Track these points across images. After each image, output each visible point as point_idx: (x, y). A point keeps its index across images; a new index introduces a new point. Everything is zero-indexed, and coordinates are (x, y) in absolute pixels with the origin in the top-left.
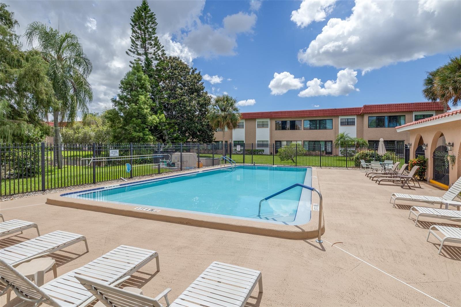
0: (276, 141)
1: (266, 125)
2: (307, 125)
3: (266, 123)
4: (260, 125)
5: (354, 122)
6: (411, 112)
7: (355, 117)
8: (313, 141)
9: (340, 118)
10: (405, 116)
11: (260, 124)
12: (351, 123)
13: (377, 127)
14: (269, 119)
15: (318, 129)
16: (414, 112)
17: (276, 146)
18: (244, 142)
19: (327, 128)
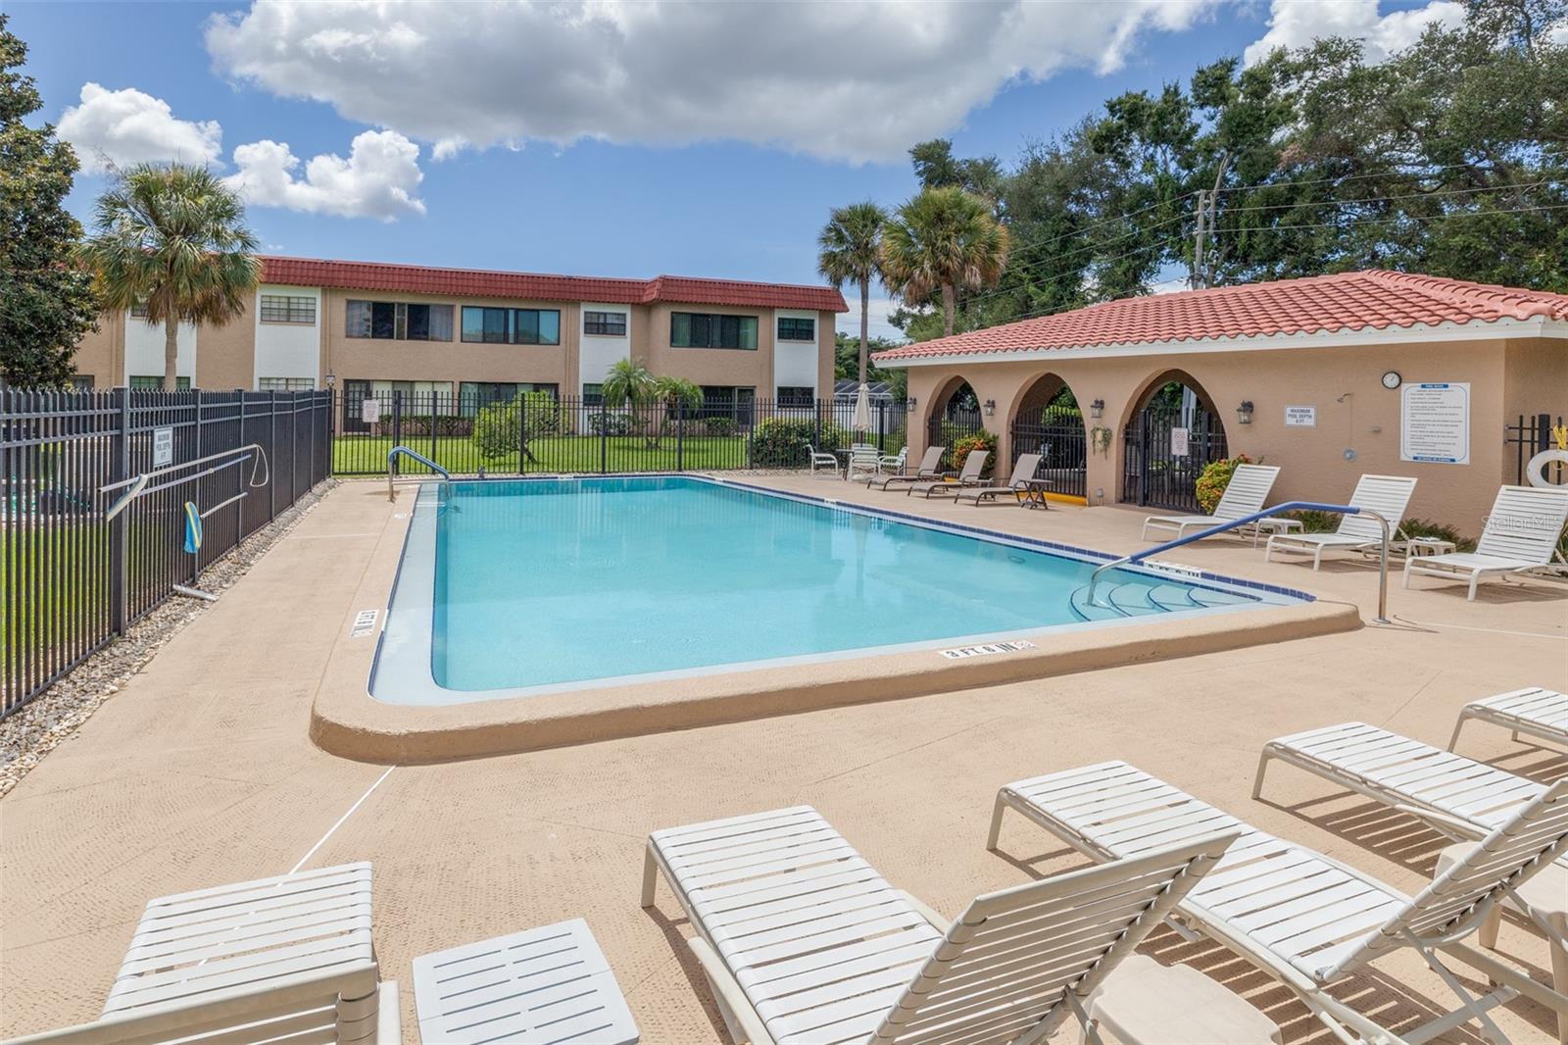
0: (345, 381)
1: (303, 313)
2: (474, 322)
3: (302, 307)
4: (275, 312)
5: (624, 325)
6: (771, 309)
7: (627, 310)
8: (495, 384)
9: (584, 308)
10: (756, 317)
11: (275, 306)
12: (616, 327)
13: (691, 346)
14: (319, 289)
15: (511, 340)
16: (776, 310)
17: (347, 401)
18: (193, 385)
19: (541, 341)
